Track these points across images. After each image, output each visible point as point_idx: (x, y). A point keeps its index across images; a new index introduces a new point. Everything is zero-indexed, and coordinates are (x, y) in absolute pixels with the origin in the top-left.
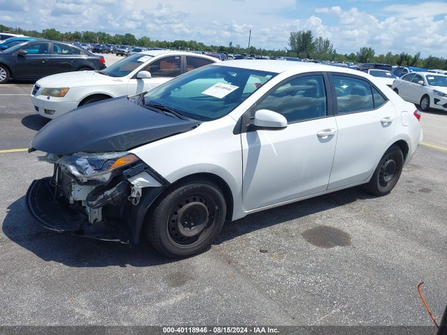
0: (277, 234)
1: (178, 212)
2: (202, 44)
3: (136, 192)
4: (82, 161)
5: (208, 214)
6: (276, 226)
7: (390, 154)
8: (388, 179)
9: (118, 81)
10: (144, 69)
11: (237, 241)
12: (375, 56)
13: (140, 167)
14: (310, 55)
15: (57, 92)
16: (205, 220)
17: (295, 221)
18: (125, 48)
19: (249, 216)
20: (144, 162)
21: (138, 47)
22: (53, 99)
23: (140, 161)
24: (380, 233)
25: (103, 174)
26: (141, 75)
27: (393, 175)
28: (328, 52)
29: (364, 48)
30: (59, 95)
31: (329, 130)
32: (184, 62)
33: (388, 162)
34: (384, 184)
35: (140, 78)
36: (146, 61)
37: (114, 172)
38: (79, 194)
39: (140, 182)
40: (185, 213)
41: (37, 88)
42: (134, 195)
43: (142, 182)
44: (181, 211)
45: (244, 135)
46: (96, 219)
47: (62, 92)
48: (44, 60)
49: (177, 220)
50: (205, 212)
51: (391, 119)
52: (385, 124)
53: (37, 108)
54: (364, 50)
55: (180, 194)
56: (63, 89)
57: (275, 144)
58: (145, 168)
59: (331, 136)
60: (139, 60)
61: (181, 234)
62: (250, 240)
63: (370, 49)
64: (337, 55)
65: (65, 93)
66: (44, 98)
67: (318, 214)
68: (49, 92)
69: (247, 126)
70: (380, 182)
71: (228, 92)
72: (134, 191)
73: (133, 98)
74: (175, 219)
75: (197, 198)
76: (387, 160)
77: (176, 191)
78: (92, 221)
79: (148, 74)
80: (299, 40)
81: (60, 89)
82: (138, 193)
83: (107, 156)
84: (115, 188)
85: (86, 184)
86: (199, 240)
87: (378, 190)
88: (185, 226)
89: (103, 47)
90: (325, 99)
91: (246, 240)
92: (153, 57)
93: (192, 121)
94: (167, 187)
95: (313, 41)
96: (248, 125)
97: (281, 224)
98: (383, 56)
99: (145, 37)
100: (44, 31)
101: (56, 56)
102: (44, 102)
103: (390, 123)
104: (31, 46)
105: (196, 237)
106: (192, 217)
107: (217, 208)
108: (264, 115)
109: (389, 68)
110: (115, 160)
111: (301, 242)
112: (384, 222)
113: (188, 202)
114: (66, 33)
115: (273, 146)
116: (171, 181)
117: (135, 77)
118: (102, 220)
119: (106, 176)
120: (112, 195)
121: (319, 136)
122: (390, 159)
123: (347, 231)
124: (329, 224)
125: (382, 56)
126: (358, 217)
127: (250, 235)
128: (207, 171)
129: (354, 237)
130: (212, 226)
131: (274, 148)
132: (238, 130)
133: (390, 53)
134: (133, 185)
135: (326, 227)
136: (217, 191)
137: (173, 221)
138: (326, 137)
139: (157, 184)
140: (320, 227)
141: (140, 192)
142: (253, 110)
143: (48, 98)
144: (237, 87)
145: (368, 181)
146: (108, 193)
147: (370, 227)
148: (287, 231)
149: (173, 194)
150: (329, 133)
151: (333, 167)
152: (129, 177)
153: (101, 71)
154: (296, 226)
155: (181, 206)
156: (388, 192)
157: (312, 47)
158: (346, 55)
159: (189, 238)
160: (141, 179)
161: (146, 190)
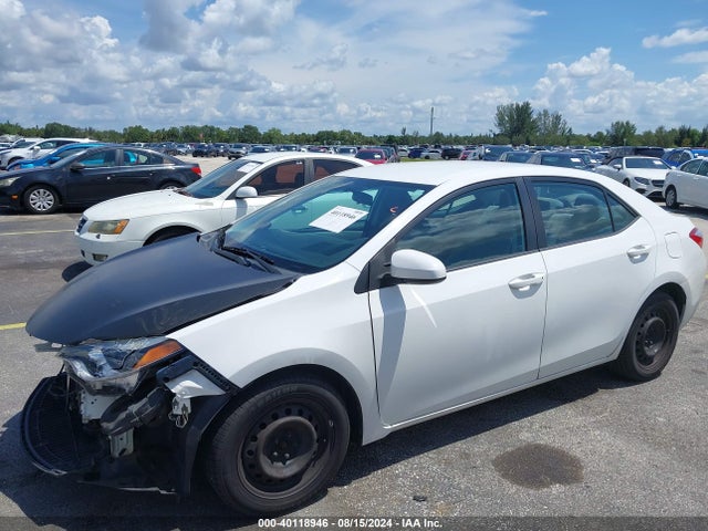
0: (448, 463)
1: (258, 436)
2: (359, 134)
3: (181, 406)
4: (96, 354)
5: (315, 436)
6: (449, 447)
7: (651, 308)
8: (653, 350)
9: (207, 204)
10: (247, 183)
11: (373, 481)
12: (637, 133)
13: (185, 361)
14: (531, 138)
15: (110, 227)
16: (309, 446)
17: (483, 437)
18: (241, 147)
19: (394, 435)
20: (193, 354)
21: (260, 146)
22: (105, 238)
23: (186, 352)
24: (638, 456)
25: (126, 376)
26: (242, 193)
27: (661, 344)
28: (559, 133)
29: (617, 123)
30: (114, 232)
31: (531, 276)
32: (310, 168)
33: (650, 321)
34: (647, 360)
35: (242, 198)
36: (251, 170)
37: (142, 371)
38: (92, 409)
39: (186, 387)
40: (272, 438)
41: (84, 221)
42: (177, 411)
43: (189, 388)
44: (264, 434)
45: (375, 294)
46: (124, 450)
47: (117, 227)
48: (109, 175)
49: (257, 449)
50: (311, 434)
51: (647, 247)
52: (637, 257)
53: (83, 253)
54: (618, 126)
55: (259, 405)
56: (119, 221)
57: (430, 306)
58: (196, 364)
59: (535, 287)
60: (241, 170)
61: (267, 475)
62: (397, 476)
63: (627, 123)
64: (574, 136)
65: (123, 228)
66: (91, 236)
67: (526, 421)
68: (100, 227)
69: (379, 278)
70: (639, 357)
71: (349, 222)
72: (177, 403)
73: (207, 236)
74: (254, 449)
75: (295, 409)
76: (647, 319)
77: (252, 400)
78: (117, 454)
79: (253, 190)
80: (511, 117)
81: (115, 222)
82: (185, 408)
83: (132, 345)
84: (145, 400)
85: (99, 392)
86: (302, 482)
87: (635, 371)
88: (273, 459)
89: (209, 147)
90: (521, 223)
91: (390, 478)
92: (261, 163)
93: (286, 273)
94: (234, 395)
95: (534, 116)
96: (381, 276)
97: (459, 444)
98: (650, 132)
99: (274, 129)
100: (125, 129)
101: (128, 168)
102: (92, 242)
103: (645, 255)
104: (91, 155)
105: (296, 478)
106: (285, 445)
107: (331, 424)
108: (406, 258)
109: (658, 153)
110: (144, 351)
111: (490, 477)
112: (647, 435)
113: (276, 417)
114: (157, 131)
115: (427, 309)
116: (241, 384)
117: (233, 196)
118: (135, 450)
119: (132, 380)
120: (139, 412)
121: (514, 288)
122: (652, 316)
123: (577, 452)
124: (545, 439)
125: (648, 134)
126: (599, 425)
127: (399, 468)
128: (308, 362)
129: (590, 465)
130: (326, 456)
131: (429, 312)
132: (363, 285)
133: (661, 128)
134: (174, 395)
135: (538, 447)
136: (329, 394)
137: (250, 453)
138: (527, 288)
139: (216, 391)
140: (529, 445)
141: (188, 405)
142: (388, 250)
143: (98, 237)
144: (365, 213)
145: (615, 356)
146: (134, 408)
147: (620, 443)
148: (467, 456)
149: (246, 405)
150: (531, 280)
151: (545, 337)
152: (167, 380)
153: (184, 189)
154: (485, 445)
155: (263, 426)
156: (656, 374)
157: (533, 127)
158: (589, 136)
159: (282, 480)
160: (188, 383)
161: (196, 401)
